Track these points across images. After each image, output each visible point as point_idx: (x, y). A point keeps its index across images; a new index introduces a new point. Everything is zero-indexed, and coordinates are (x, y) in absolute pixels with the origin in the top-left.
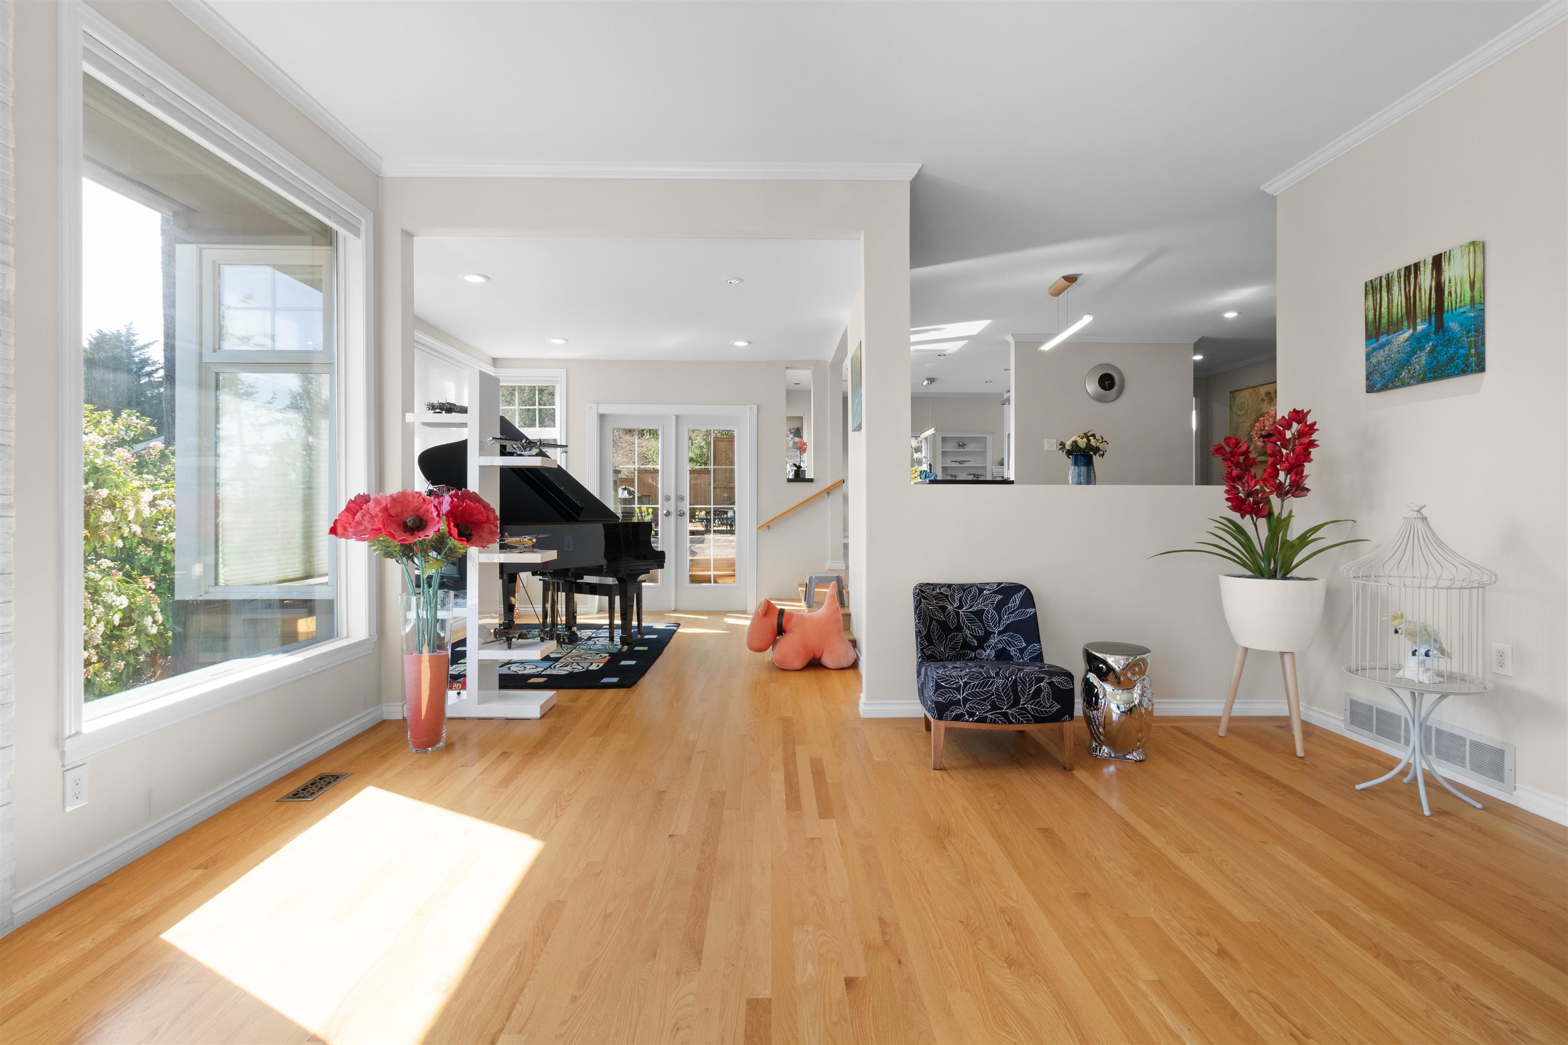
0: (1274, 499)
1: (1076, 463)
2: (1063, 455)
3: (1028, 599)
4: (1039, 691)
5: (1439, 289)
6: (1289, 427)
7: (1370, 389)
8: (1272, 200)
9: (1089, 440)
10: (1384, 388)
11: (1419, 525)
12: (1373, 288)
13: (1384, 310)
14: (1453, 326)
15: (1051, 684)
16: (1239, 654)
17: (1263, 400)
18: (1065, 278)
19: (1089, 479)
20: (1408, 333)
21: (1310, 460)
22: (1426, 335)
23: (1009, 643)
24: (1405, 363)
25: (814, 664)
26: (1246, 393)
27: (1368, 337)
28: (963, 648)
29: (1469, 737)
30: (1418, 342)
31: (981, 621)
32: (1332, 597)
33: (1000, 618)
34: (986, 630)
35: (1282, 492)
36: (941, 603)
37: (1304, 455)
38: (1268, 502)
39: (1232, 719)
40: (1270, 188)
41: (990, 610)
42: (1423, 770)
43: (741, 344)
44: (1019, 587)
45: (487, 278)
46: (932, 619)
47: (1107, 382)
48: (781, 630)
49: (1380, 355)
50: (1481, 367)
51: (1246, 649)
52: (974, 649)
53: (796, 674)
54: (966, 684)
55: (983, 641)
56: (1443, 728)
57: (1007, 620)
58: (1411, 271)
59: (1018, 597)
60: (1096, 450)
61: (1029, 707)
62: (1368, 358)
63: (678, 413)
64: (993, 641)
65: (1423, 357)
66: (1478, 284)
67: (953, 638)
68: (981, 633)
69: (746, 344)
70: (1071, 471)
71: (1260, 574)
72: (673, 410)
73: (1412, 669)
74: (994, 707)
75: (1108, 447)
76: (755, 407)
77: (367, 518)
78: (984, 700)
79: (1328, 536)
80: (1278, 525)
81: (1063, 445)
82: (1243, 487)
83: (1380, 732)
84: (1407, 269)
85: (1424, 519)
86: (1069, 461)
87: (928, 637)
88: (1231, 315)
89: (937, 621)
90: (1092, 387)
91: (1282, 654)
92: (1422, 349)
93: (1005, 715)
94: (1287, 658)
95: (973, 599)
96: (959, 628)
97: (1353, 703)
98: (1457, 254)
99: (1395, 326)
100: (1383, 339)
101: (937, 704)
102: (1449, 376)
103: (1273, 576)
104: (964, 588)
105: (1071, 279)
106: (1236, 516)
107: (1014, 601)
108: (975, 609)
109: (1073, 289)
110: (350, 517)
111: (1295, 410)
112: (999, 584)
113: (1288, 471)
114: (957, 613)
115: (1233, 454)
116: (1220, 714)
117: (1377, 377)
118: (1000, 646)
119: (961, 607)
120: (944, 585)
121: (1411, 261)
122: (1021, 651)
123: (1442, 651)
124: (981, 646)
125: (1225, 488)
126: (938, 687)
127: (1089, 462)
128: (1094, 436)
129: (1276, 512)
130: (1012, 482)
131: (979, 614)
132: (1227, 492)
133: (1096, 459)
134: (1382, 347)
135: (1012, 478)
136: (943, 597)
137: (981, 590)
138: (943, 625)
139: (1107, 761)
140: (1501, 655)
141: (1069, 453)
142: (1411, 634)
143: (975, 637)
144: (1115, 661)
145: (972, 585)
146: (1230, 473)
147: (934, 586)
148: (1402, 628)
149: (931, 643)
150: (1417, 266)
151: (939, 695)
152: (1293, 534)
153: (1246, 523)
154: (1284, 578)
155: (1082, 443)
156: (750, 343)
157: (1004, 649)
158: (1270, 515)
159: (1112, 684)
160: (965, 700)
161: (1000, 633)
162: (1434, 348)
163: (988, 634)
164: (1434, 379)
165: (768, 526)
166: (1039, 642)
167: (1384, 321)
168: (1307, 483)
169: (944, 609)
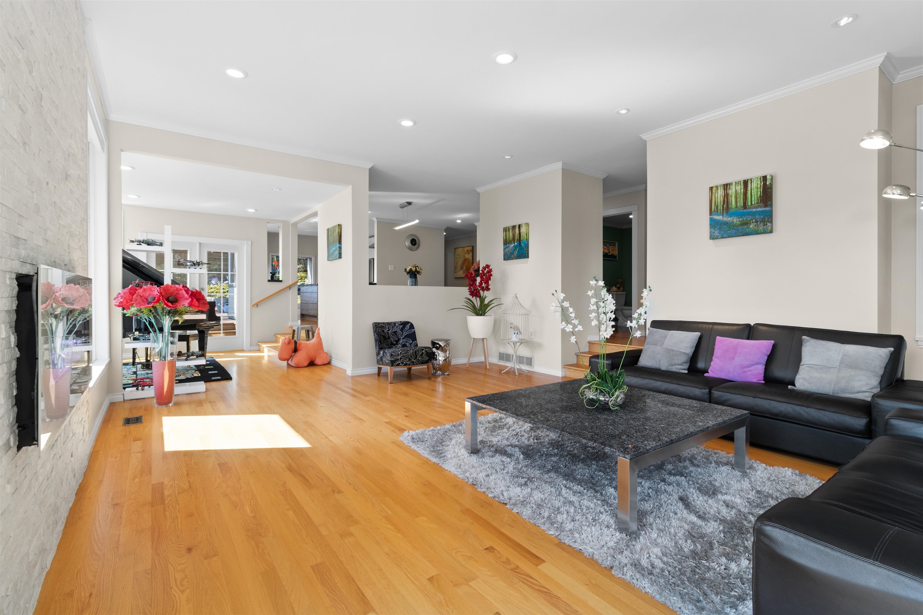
0: (481, 291)
1: (411, 277)
2: (405, 273)
3: (412, 327)
4: (423, 353)
5: (520, 234)
6: (485, 270)
7: (504, 259)
8: (479, 194)
9: (416, 268)
10: (508, 260)
11: (515, 299)
12: (506, 230)
13: (508, 237)
14: (523, 245)
15: (426, 351)
16: (472, 340)
17: (466, 253)
18: (407, 203)
19: (415, 284)
20: (513, 245)
21: (490, 280)
22: (517, 246)
23: (406, 342)
24: (512, 253)
25: (312, 364)
26: (460, 249)
27: (504, 244)
28: (391, 345)
29: (525, 356)
30: (515, 247)
31: (396, 335)
32: (495, 321)
33: (403, 333)
34: (398, 338)
35: (483, 289)
36: (382, 329)
37: (489, 279)
38: (480, 293)
39: (470, 364)
40: (478, 190)
41: (399, 332)
42: (517, 368)
43: (251, 210)
44: (408, 322)
45: (134, 168)
46: (381, 335)
47: (414, 242)
48: (296, 350)
49: (507, 250)
50: (528, 257)
51: (474, 339)
52: (394, 345)
53: (305, 368)
54: (401, 353)
55: (397, 342)
56: (520, 355)
57: (405, 334)
58: (514, 227)
59: (408, 326)
60: (418, 272)
61: (420, 359)
62: (504, 250)
63: (201, 242)
64: (401, 342)
65: (516, 252)
66: (527, 234)
67: (387, 341)
68: (397, 339)
69: (254, 211)
70: (409, 281)
71: (478, 314)
72: (197, 240)
73: (514, 338)
74: (410, 360)
75: (422, 271)
76: (250, 242)
77: (139, 297)
78: (407, 358)
79: (495, 303)
80: (482, 300)
81: (406, 269)
82: (473, 287)
83: (506, 360)
84: (513, 226)
85: (517, 297)
86: (408, 276)
87: (380, 341)
88: (459, 221)
89: (382, 336)
90: (408, 243)
91: (483, 339)
92: (516, 250)
93: (413, 362)
94: (485, 340)
95: (393, 327)
96: (389, 338)
97: (500, 353)
98: (523, 225)
99: (510, 242)
100: (508, 245)
101: (391, 361)
102: (522, 258)
103: (481, 315)
104: (389, 324)
105: (409, 203)
106: (470, 297)
107: (407, 327)
108: (394, 331)
109: (410, 207)
110: (131, 296)
111: (487, 265)
112: (401, 322)
113: (485, 283)
114: (388, 333)
115: (471, 277)
116: (466, 362)
117: (506, 256)
118: (403, 343)
119: (389, 330)
120: (382, 323)
121: (514, 225)
122: (411, 344)
123: (520, 332)
124: (397, 344)
125: (468, 288)
126: (392, 355)
127: (415, 277)
128: (417, 266)
129: (482, 295)
130: (375, 284)
131: (395, 332)
132: (469, 289)
133: (418, 275)
134: (507, 247)
135: (375, 282)
136: (382, 327)
137: (395, 324)
138: (384, 337)
139: (439, 376)
140: (532, 333)
141: (408, 273)
142: (514, 328)
143: (395, 341)
144: (442, 344)
145: (391, 323)
146: (470, 283)
147: (379, 323)
148: (512, 327)
149: (381, 343)
150: (515, 226)
151: (392, 358)
152: (486, 302)
153: (474, 299)
154: (484, 316)
155: (414, 269)
156: (256, 210)
157: (405, 344)
158: (480, 297)
159: (440, 351)
160: (401, 358)
161: (403, 339)
162: (519, 250)
163: (399, 339)
164: (519, 258)
165: (257, 305)
166: (416, 340)
167: (508, 240)
168: (490, 287)
169: (383, 331)
